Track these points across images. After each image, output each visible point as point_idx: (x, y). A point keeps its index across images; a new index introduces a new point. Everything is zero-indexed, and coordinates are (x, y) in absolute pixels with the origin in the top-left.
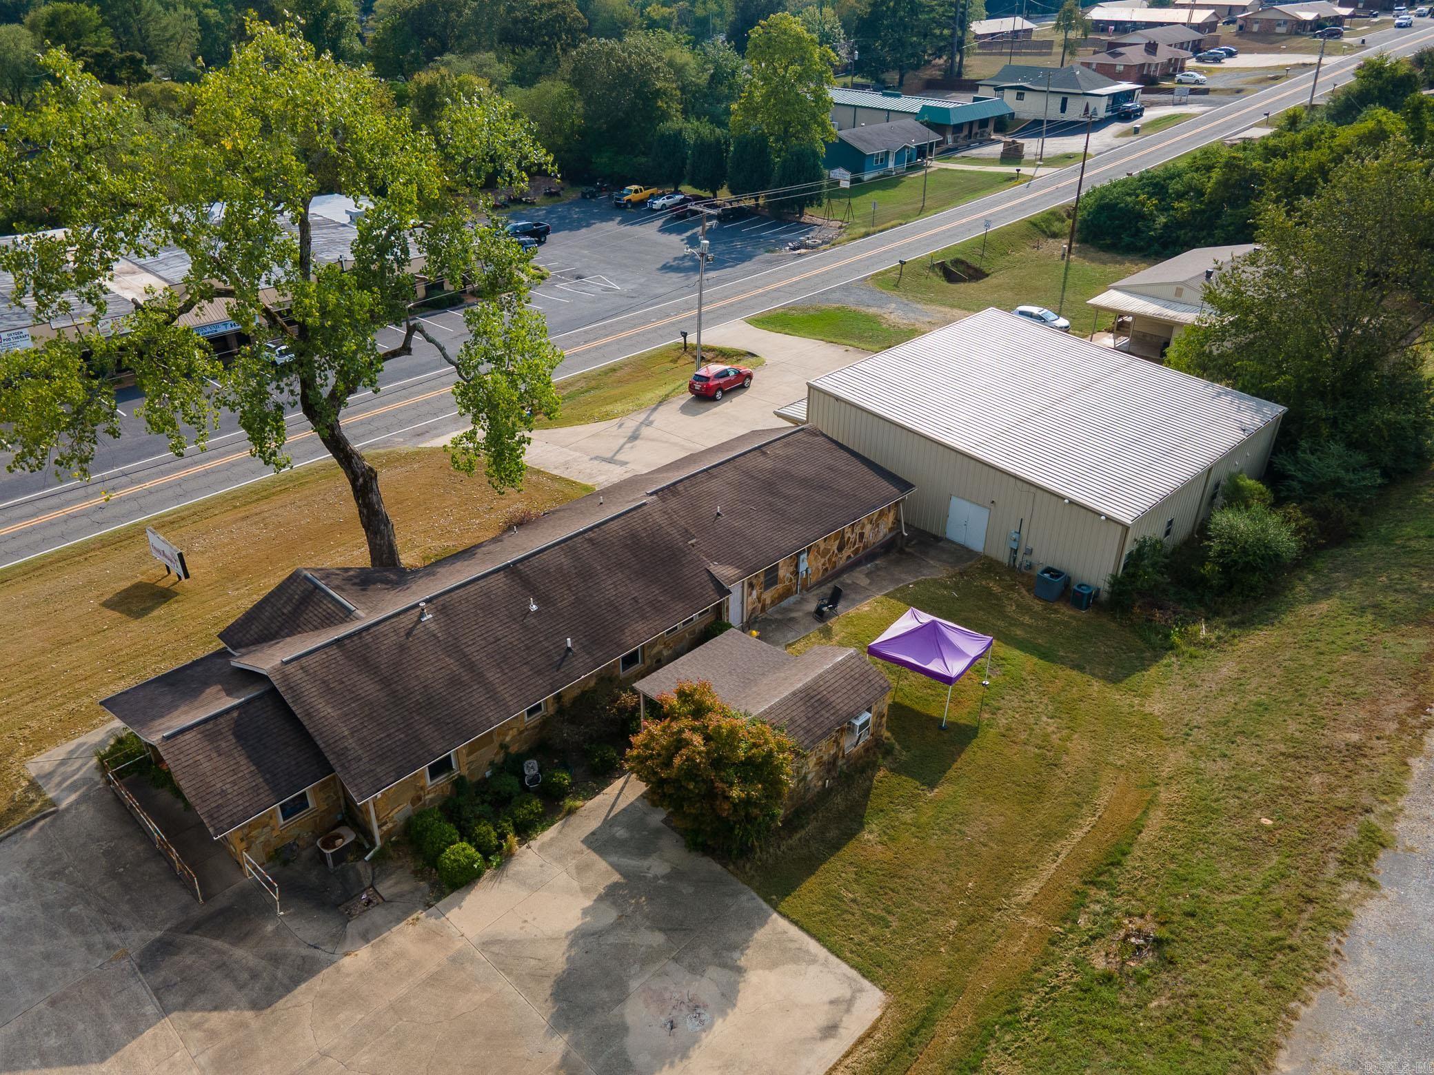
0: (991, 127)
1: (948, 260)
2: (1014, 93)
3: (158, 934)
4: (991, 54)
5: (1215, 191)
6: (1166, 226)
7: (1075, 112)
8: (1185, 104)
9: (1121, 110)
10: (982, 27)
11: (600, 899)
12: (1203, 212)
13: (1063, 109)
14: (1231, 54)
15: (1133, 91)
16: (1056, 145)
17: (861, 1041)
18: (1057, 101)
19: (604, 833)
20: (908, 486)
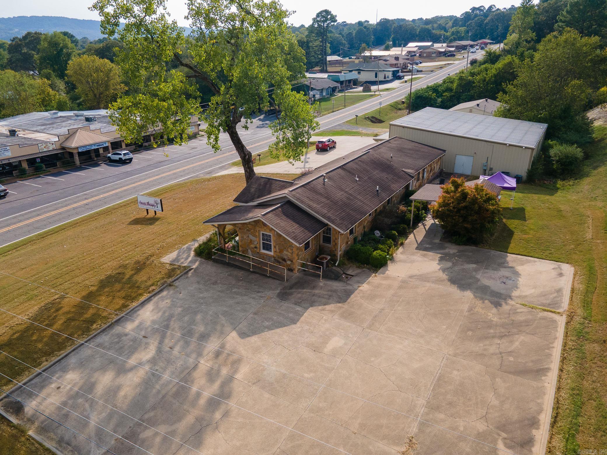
0: (352, 84)
1: (370, 116)
2: (356, 72)
3: (278, 291)
4: (332, 67)
5: (457, 88)
7: (381, 77)
8: (416, 75)
9: (396, 77)
11: (439, 261)
13: (376, 77)
14: (421, 63)
15: (399, 70)
16: (382, 87)
17: (575, 275)
18: (374, 73)
19: (421, 247)
20: (444, 151)
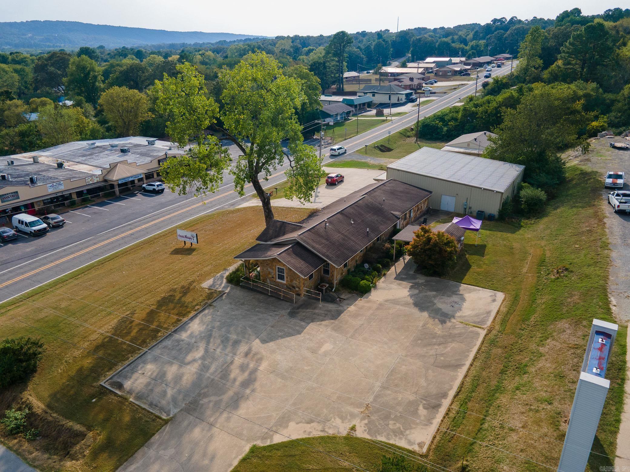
0: (366, 106)
1: (379, 145)
2: (371, 94)
3: (289, 311)
4: (349, 84)
5: (461, 118)
6: (447, 130)
7: (394, 100)
8: (429, 97)
9: (410, 99)
10: (346, 74)
12: (458, 125)
13: (390, 99)
14: (436, 82)
15: (412, 93)
16: (395, 110)
17: (503, 301)
18: (388, 96)
19: (399, 277)
20: (431, 192)
